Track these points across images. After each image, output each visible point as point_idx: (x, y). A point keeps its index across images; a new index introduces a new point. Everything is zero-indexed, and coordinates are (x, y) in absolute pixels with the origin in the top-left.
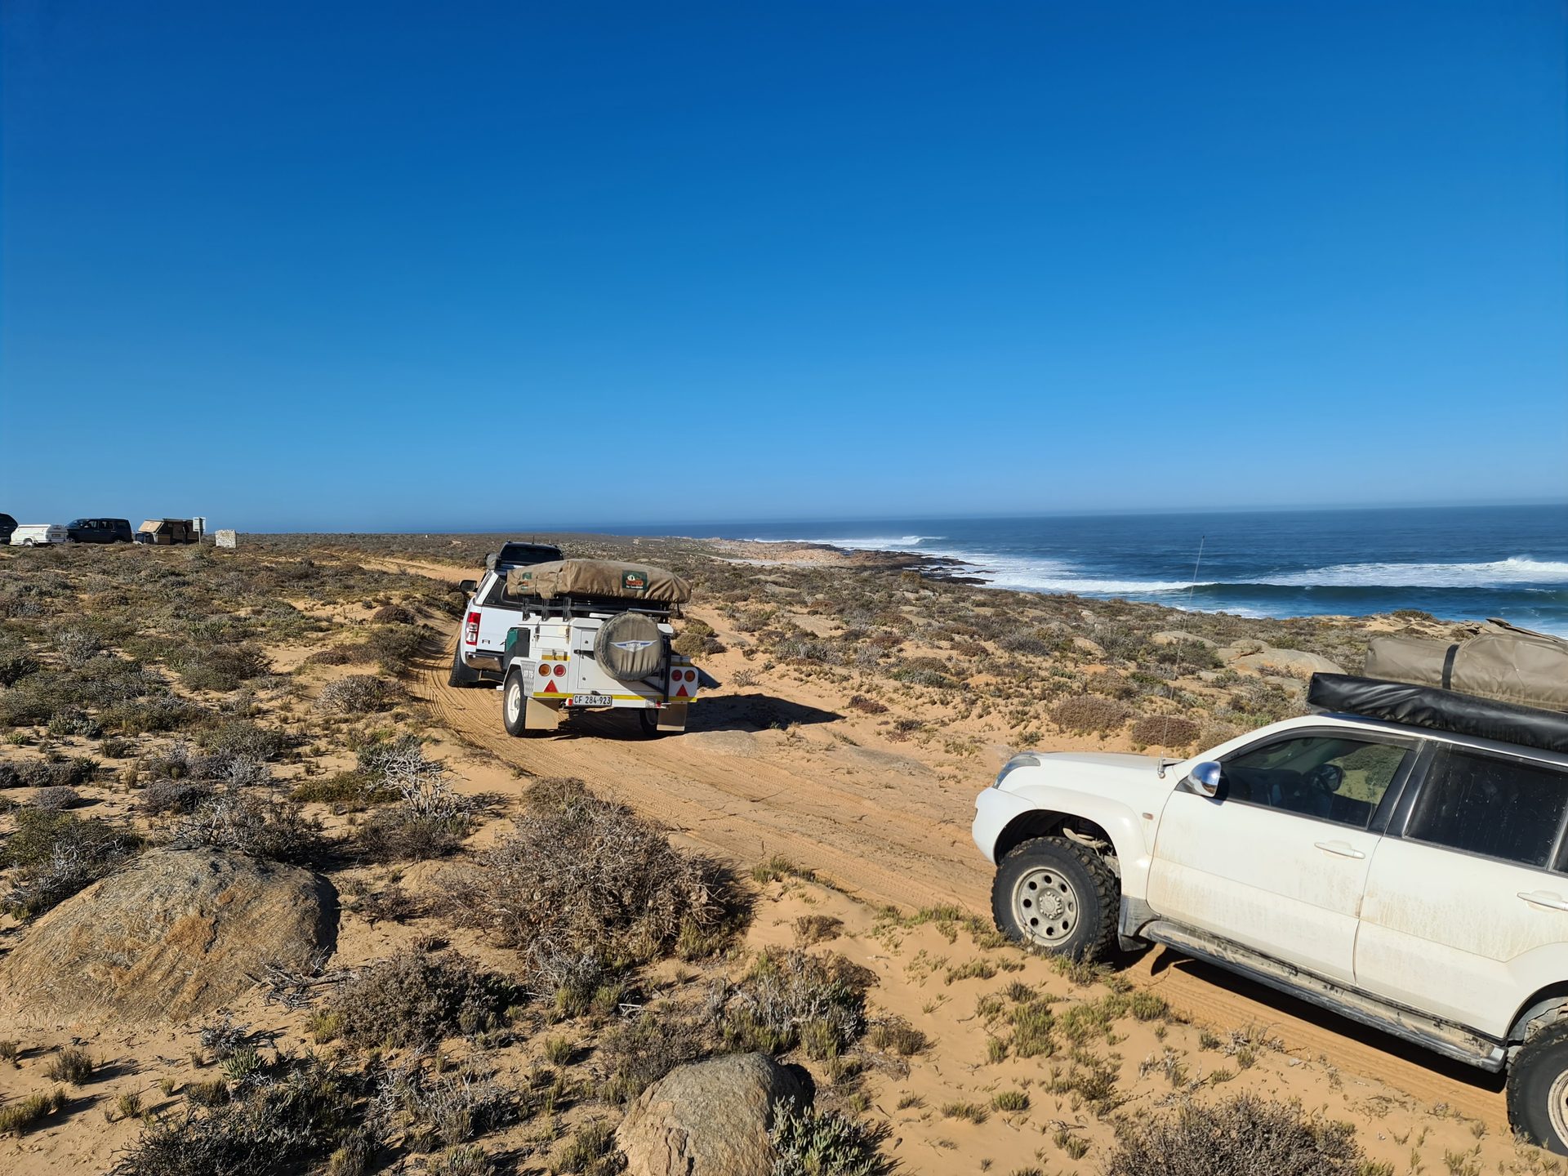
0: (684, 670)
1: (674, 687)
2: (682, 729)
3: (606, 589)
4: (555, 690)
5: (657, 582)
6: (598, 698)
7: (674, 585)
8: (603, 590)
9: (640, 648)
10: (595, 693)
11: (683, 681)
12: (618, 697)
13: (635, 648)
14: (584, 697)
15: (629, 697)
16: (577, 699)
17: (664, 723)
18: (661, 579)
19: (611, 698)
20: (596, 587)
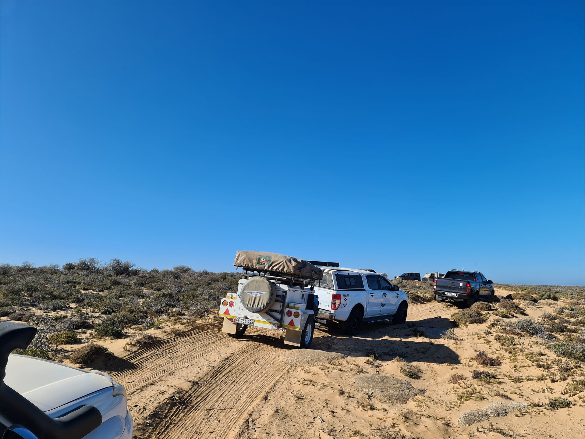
0: (293, 311)
1: (287, 320)
2: (299, 345)
3: (250, 265)
4: (229, 314)
5: (276, 262)
6: (247, 320)
7: (285, 263)
8: (248, 265)
9: (259, 295)
10: (246, 318)
11: (292, 317)
12: (258, 321)
13: (256, 295)
14: (241, 319)
15: (263, 322)
16: (238, 320)
17: (288, 340)
18: (279, 260)
19: (254, 321)
20: (245, 264)
